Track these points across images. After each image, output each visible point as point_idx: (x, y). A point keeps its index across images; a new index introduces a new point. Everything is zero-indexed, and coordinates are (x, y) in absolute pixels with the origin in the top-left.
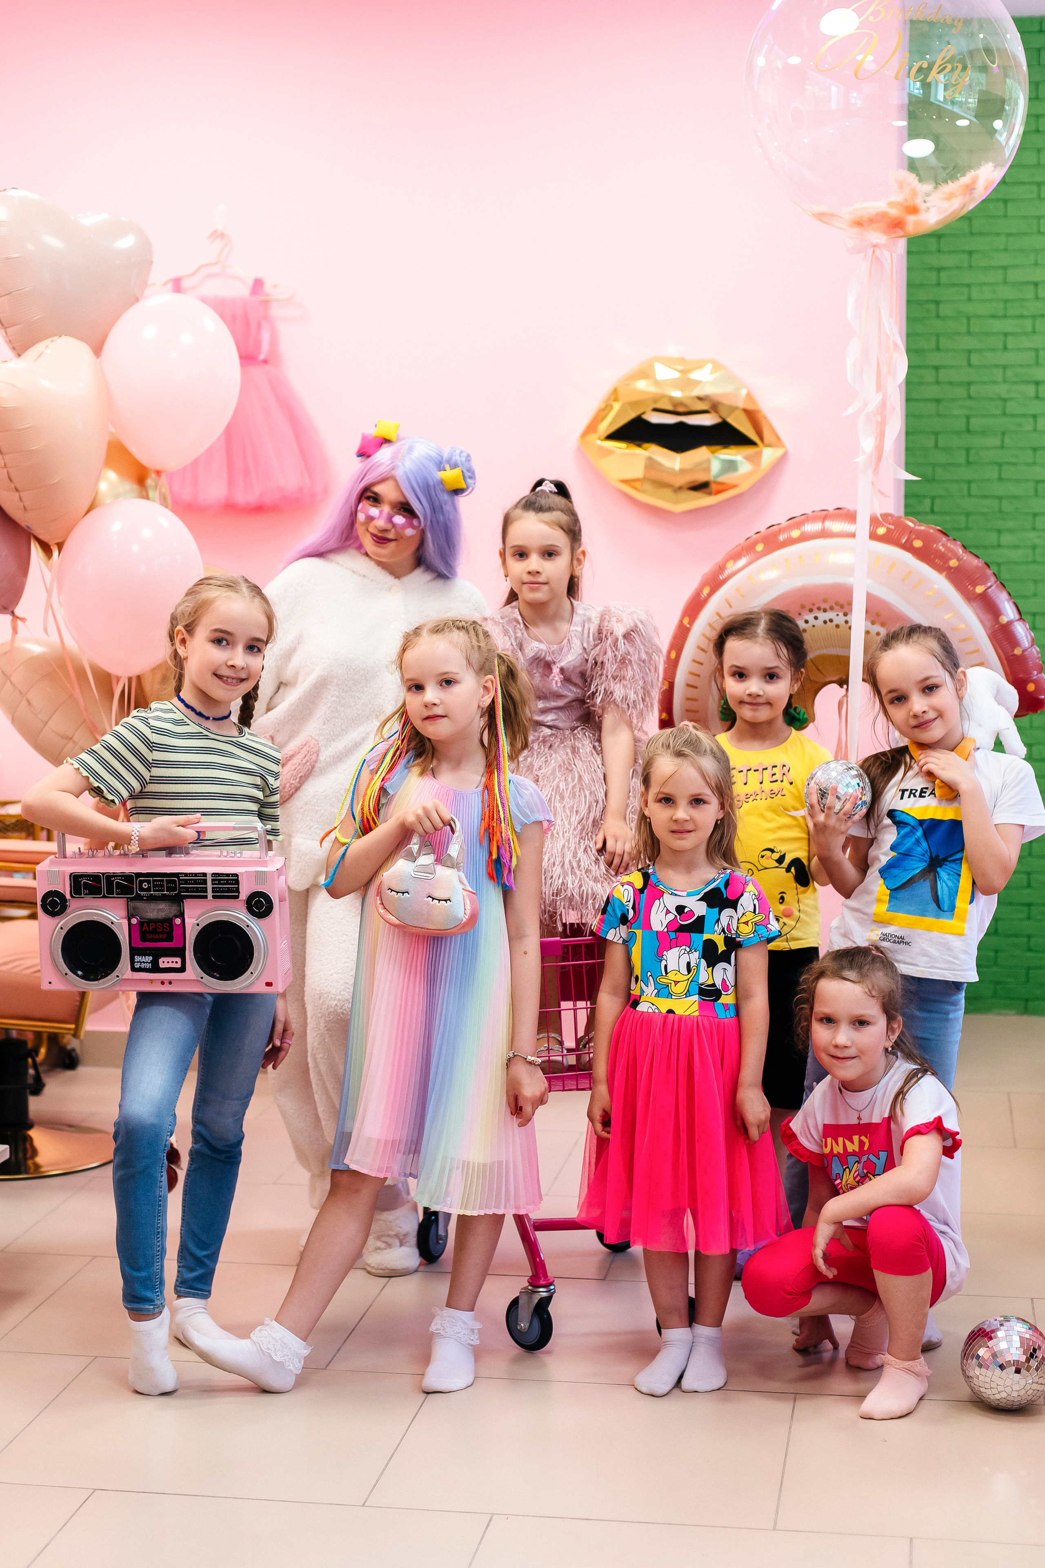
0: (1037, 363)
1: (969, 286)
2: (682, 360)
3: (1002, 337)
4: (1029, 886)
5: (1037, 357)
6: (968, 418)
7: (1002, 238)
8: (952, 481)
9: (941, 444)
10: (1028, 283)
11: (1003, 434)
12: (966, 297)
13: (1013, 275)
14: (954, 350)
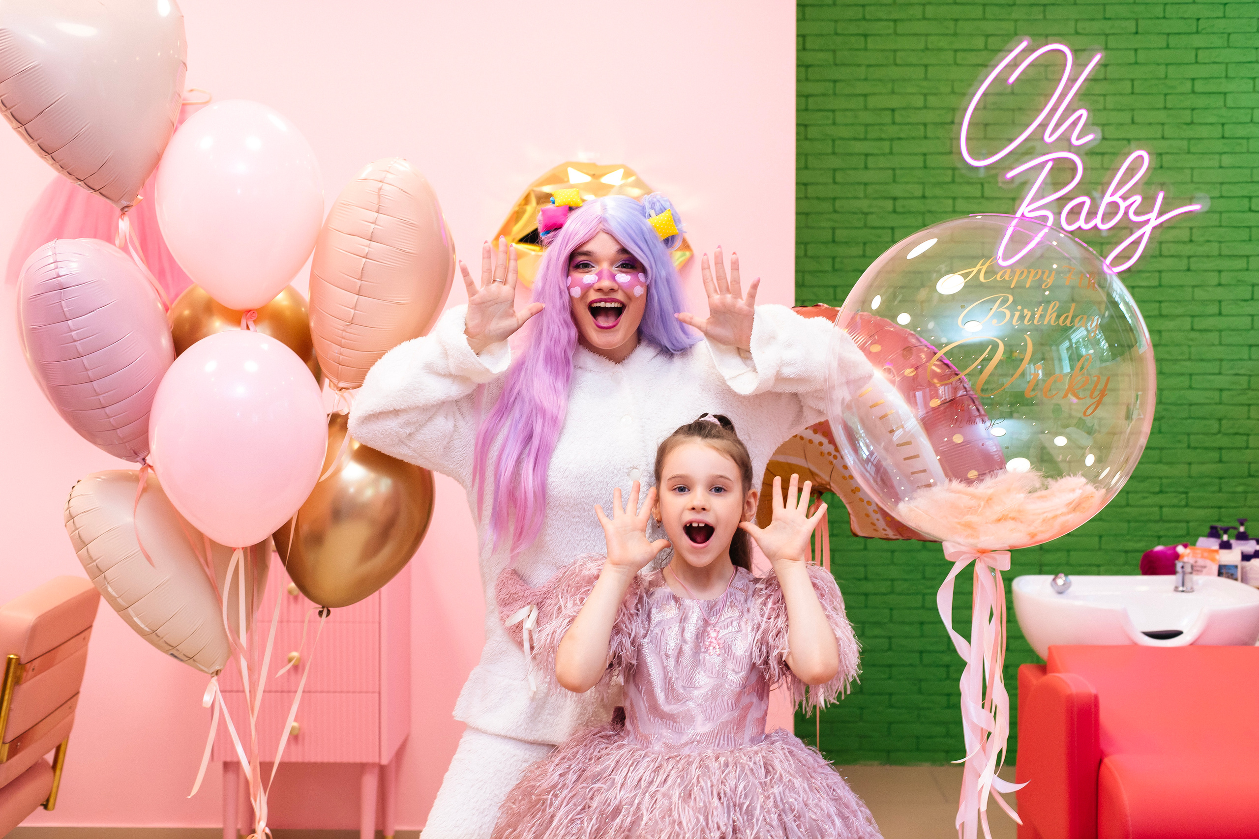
0: (894, 181)
1: (833, 111)
2: (594, 165)
3: (863, 157)
4: (890, 649)
5: (894, 175)
6: (834, 229)
7: (863, 69)
8: (820, 286)
9: (810, 253)
10: (887, 109)
11: (865, 244)
12: (830, 121)
13: (872, 102)
14: (821, 169)
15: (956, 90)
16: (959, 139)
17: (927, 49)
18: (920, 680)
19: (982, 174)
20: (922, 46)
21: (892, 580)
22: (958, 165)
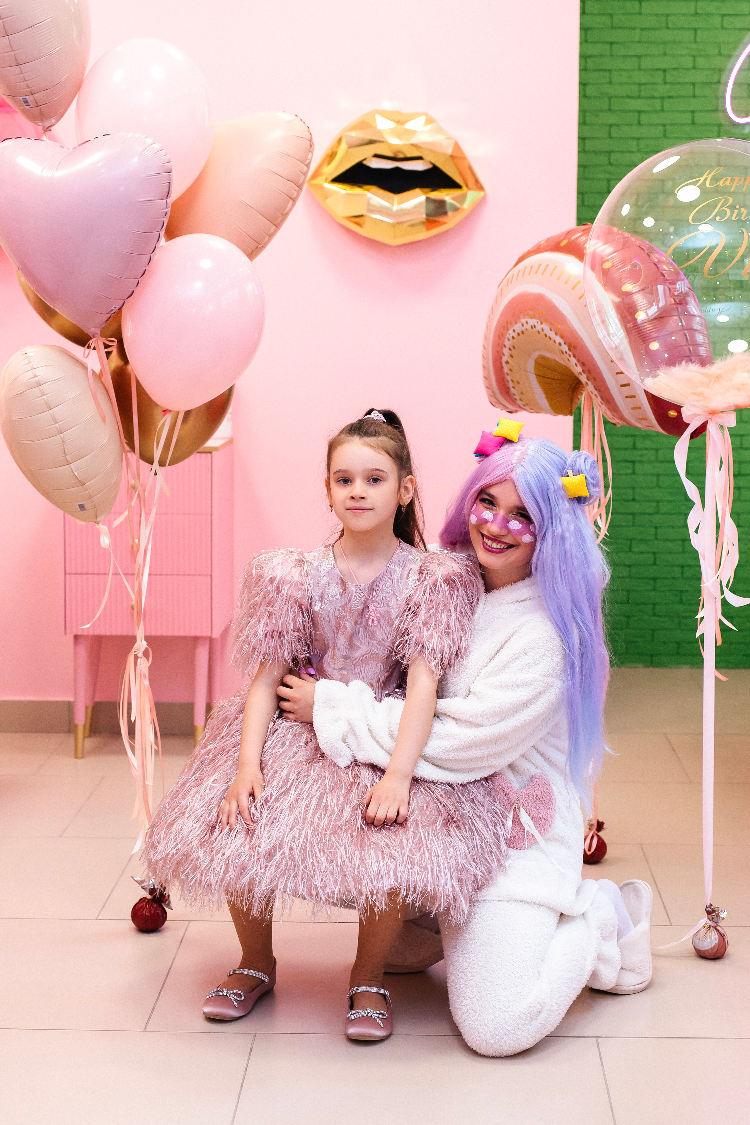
0: (665, 136)
1: (610, 71)
2: (399, 113)
3: (636, 114)
4: (655, 564)
5: (665, 131)
6: (609, 180)
7: (638, 32)
9: (587, 202)
10: (659, 70)
12: (607, 81)
13: (646, 63)
14: (597, 125)
15: (723, 52)
16: (724, 97)
17: (696, 14)
18: (681, 592)
19: (745, 130)
20: (692, 11)
21: (658, 502)
22: (724, 122)
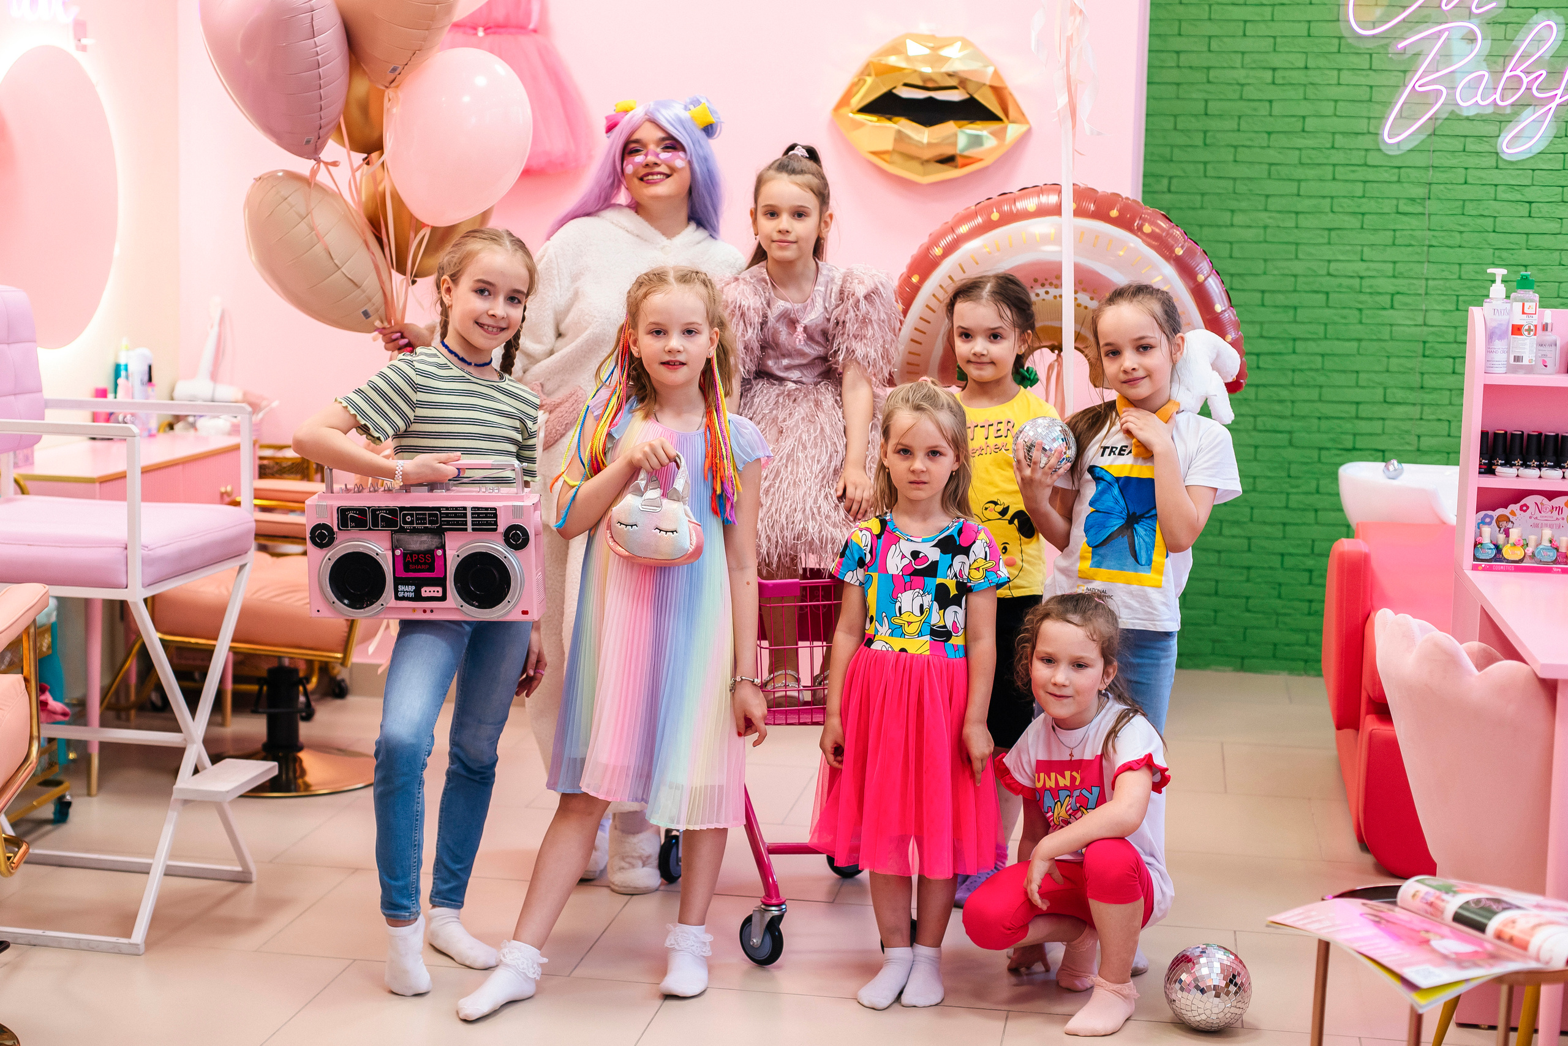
0: (1275, 50)
2: (933, 37)
3: (1242, 24)
4: (1249, 550)
5: (1275, 44)
6: (1206, 101)
8: (1189, 162)
9: (1179, 126)
11: (1240, 117)
14: (1195, 36)
18: (1280, 585)
19: (1370, 45)
21: (1255, 478)
22: (1345, 34)
